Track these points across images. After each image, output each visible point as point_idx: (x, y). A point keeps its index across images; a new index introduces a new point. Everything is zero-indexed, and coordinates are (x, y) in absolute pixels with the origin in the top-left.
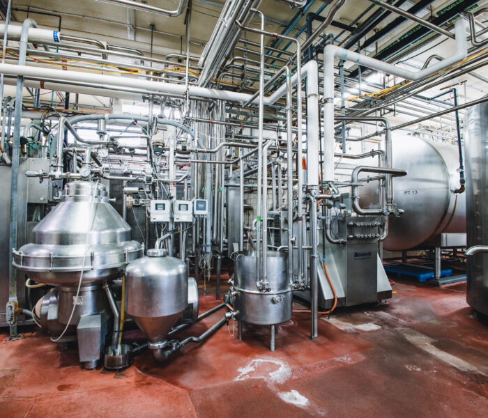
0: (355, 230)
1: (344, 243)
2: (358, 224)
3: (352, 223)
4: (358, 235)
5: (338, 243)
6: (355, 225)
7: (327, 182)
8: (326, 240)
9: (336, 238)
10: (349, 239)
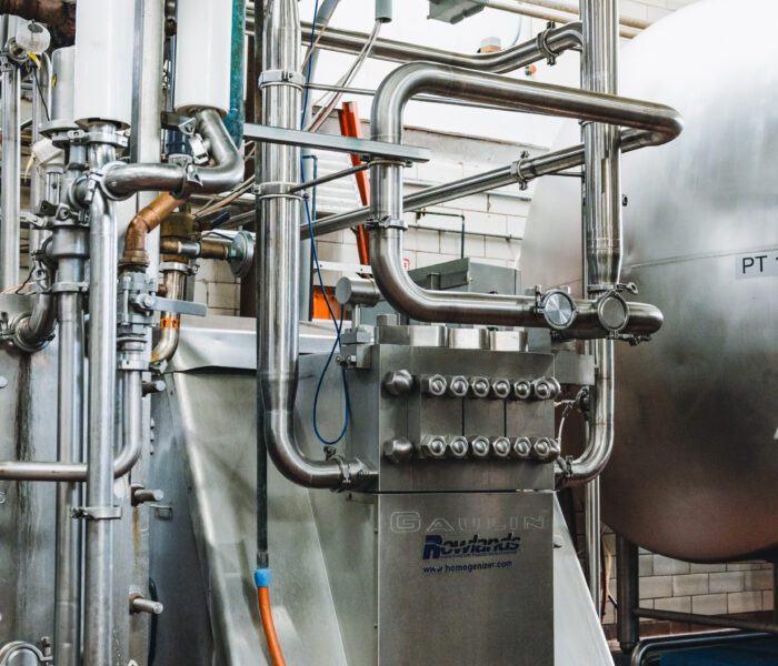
0: (421, 410)
1: (365, 485)
2: (436, 383)
3: (403, 378)
4: (432, 441)
5: (333, 483)
6: (417, 390)
7: (191, 111)
8: (271, 466)
9: (331, 459)
10: (389, 460)
